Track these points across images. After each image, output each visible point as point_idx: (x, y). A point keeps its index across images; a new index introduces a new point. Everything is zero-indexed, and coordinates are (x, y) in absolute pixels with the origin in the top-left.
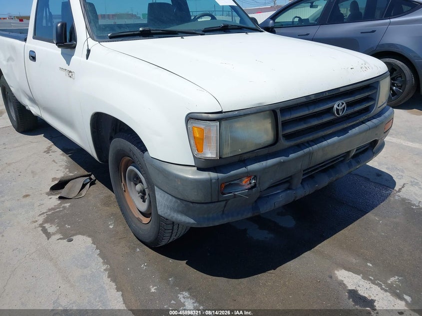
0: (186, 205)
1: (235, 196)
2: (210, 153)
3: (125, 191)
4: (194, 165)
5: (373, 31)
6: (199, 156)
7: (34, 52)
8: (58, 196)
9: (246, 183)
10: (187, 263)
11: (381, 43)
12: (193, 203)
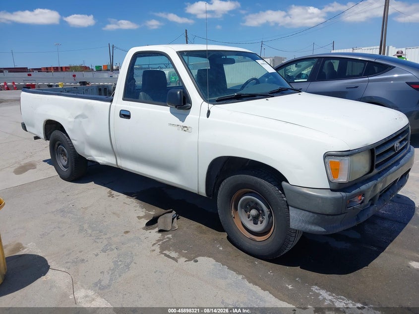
0: (321, 217)
1: (354, 208)
2: (343, 179)
3: (234, 218)
4: (329, 188)
5: (357, 87)
6: (334, 181)
7: (129, 111)
8: (157, 229)
9: (358, 200)
10: (301, 268)
11: (364, 96)
12: (328, 215)
